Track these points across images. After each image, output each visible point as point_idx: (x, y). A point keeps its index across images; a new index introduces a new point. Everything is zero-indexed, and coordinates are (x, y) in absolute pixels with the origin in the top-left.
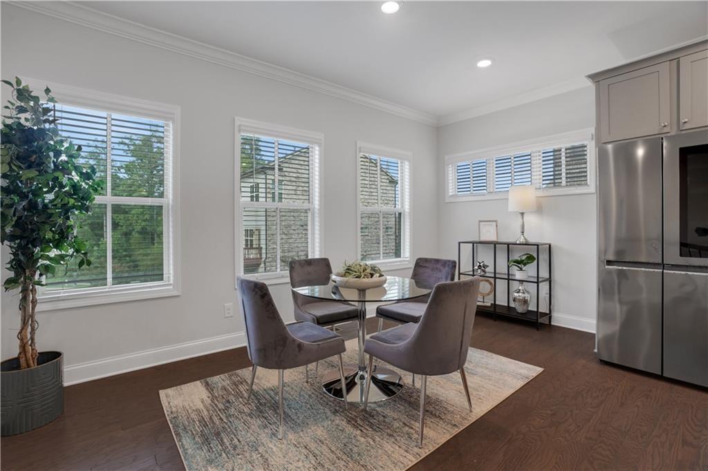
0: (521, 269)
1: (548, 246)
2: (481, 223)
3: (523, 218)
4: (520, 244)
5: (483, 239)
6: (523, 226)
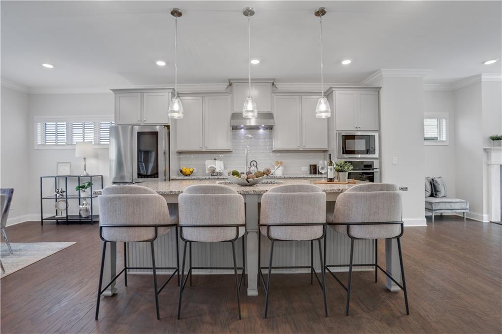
0: (84, 191)
1: (101, 177)
2: (59, 164)
3: (85, 161)
4: (83, 176)
5: (60, 174)
6: (85, 166)
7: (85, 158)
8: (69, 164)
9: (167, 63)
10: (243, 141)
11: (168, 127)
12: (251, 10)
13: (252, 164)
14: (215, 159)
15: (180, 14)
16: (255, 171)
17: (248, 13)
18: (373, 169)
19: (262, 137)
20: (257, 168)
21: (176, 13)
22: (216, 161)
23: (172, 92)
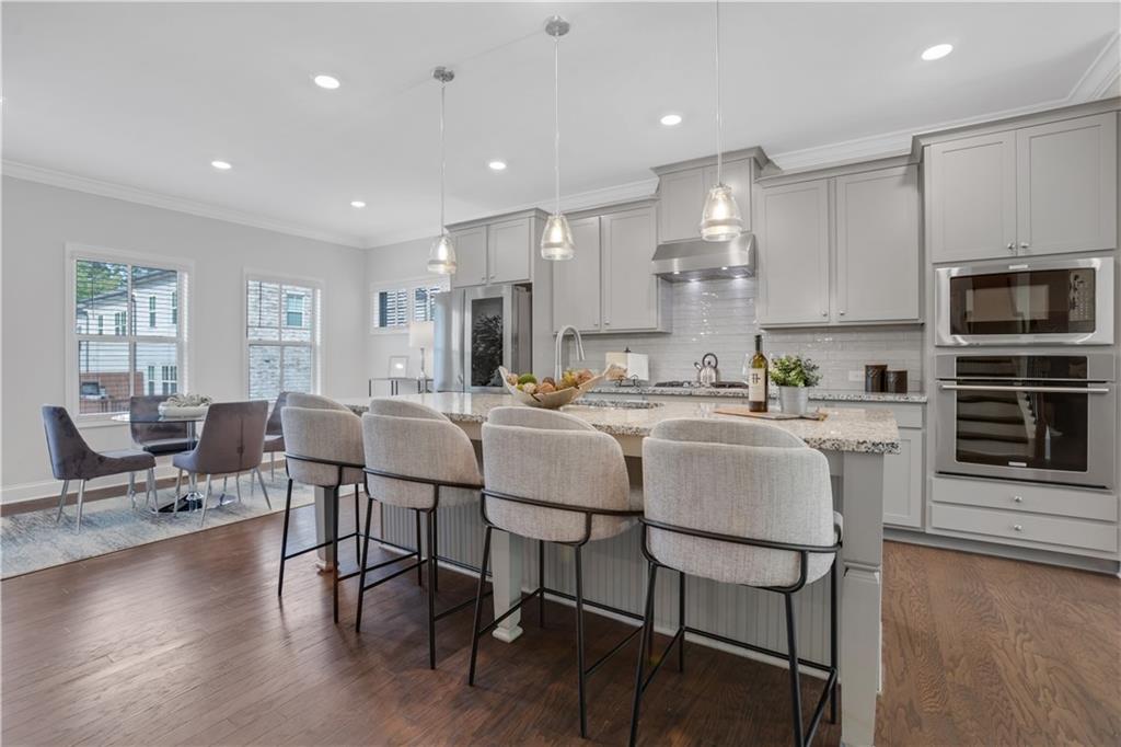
2: (393, 359)
3: (422, 354)
5: (393, 375)
6: (423, 362)
7: (422, 349)
8: (405, 359)
9: (509, 163)
10: (694, 308)
11: (528, 287)
12: (557, 22)
13: (706, 364)
14: (627, 351)
15: (450, 76)
16: (711, 377)
17: (558, 28)
18: (1084, 384)
19: (740, 296)
20: (717, 372)
21: (444, 75)
22: (629, 354)
23: (536, 217)
